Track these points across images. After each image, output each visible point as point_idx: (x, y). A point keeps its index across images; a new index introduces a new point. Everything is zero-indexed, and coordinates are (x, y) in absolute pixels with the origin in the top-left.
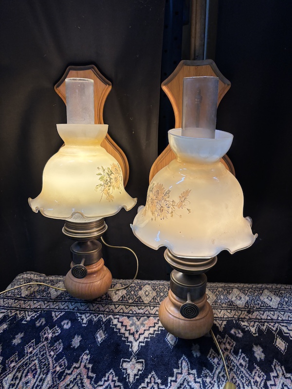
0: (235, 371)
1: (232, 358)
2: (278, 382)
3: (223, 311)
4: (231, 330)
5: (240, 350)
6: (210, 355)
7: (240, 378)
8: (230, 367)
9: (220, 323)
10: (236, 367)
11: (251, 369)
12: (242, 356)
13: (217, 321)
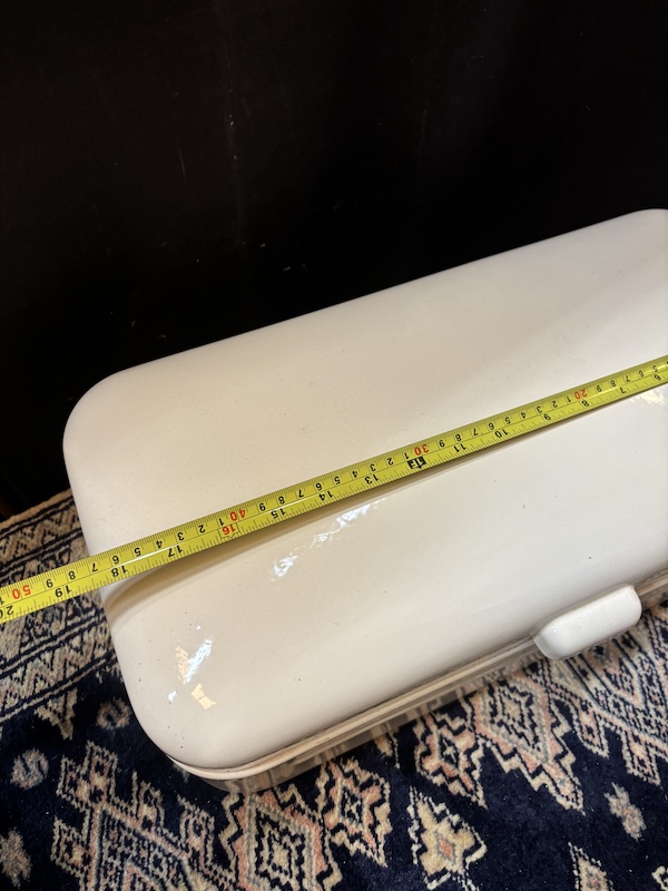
0: (134, 853)
1: (118, 816)
2: (247, 819)
3: (57, 651)
4: (96, 715)
5: (135, 775)
6: (58, 845)
7: (151, 867)
8: (120, 850)
9: (60, 710)
10: (135, 839)
11: (172, 821)
12: (142, 794)
13: (50, 703)
